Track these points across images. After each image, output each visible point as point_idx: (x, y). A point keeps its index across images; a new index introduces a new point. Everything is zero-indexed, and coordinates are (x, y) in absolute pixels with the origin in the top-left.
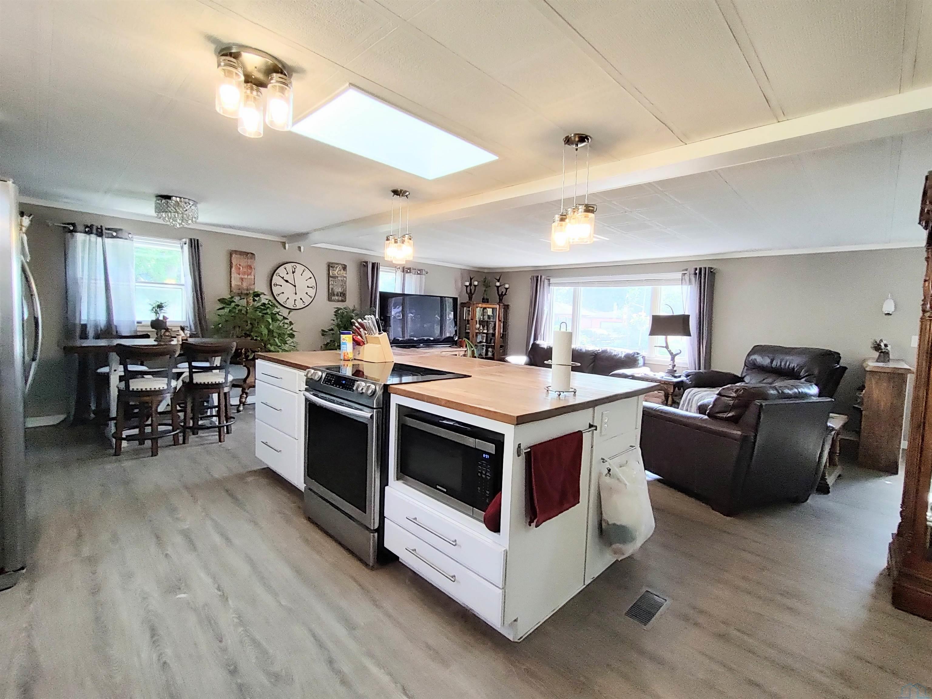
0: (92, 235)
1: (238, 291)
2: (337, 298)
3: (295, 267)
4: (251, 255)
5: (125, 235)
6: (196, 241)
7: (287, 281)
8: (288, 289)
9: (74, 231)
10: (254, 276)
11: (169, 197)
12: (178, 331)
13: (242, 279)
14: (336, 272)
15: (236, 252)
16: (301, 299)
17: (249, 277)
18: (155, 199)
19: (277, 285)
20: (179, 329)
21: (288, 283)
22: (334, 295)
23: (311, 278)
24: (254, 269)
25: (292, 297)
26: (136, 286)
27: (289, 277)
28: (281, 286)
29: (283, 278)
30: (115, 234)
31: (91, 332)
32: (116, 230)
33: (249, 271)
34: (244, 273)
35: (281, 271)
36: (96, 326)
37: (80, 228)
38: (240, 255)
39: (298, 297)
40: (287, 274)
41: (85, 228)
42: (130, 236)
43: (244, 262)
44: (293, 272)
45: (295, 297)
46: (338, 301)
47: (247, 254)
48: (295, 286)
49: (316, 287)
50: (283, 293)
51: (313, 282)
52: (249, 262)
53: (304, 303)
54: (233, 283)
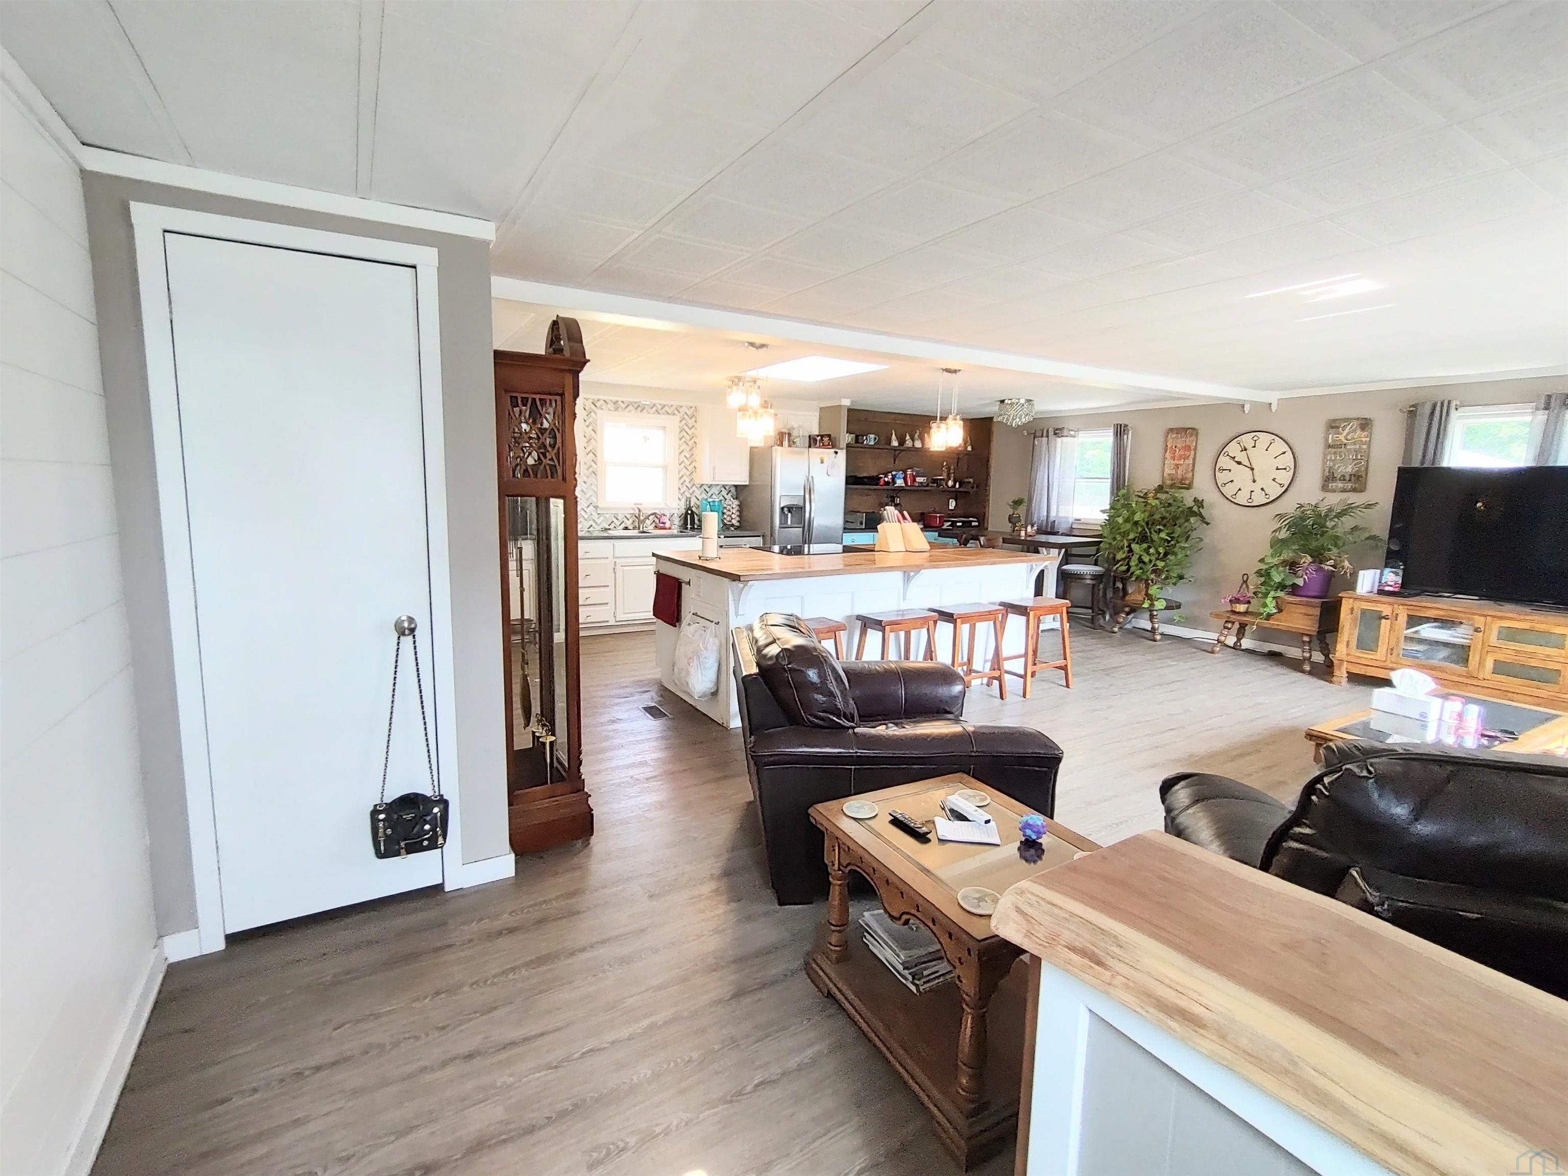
0: (1043, 437)
1: (1170, 481)
2: (1340, 485)
3: (1256, 438)
4: (1192, 430)
7: (1239, 463)
8: (1241, 475)
9: (1036, 437)
10: (1194, 460)
11: (1003, 401)
13: (1177, 466)
14: (1342, 437)
15: (1171, 430)
16: (1262, 489)
17: (1187, 462)
19: (1223, 470)
21: (1241, 466)
22: (1334, 479)
23: (1284, 453)
24: (1195, 450)
25: (1248, 486)
27: (1241, 457)
28: (1230, 471)
29: (1234, 458)
30: (1061, 433)
32: (1061, 429)
33: (1187, 453)
34: (1180, 457)
35: (1232, 449)
38: (1177, 433)
39: (1257, 487)
40: (1241, 451)
41: (1041, 432)
43: (1181, 442)
44: (1253, 448)
45: (1252, 486)
46: (1344, 491)
47: (1187, 430)
48: (1252, 469)
49: (1295, 467)
50: (1232, 481)
51: (1288, 459)
52: (1190, 441)
53: (1267, 496)
54: (1167, 471)
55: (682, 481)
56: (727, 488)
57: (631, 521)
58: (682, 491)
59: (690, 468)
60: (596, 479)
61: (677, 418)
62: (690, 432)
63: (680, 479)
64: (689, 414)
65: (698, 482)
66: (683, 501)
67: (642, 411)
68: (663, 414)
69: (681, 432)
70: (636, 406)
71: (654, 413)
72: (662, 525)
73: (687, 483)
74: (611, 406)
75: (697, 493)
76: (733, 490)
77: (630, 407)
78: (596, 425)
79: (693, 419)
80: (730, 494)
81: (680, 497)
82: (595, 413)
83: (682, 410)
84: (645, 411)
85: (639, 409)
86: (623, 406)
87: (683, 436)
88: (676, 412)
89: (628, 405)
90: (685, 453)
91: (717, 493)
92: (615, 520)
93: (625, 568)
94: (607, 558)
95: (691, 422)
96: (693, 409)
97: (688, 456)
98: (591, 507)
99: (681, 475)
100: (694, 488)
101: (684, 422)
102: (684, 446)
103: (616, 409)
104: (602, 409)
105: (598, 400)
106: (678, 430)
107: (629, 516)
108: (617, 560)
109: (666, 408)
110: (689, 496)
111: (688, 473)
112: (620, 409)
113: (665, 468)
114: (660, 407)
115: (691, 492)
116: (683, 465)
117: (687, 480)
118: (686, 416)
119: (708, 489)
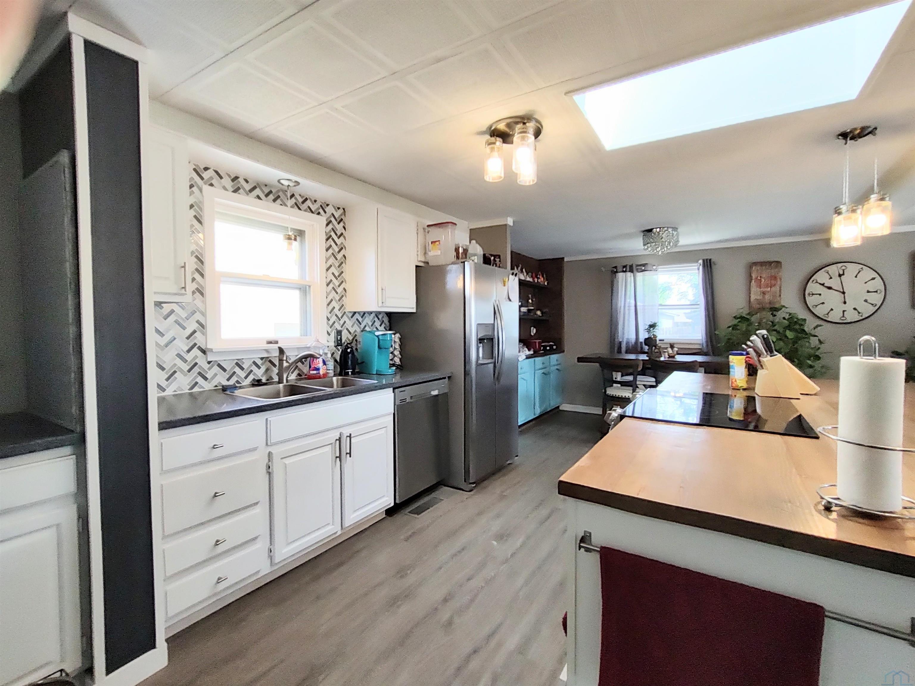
0: (627, 273)
1: (758, 306)
3: (844, 268)
4: (776, 263)
5: (649, 267)
6: (708, 261)
7: (830, 288)
8: (831, 298)
9: (617, 272)
10: (780, 287)
11: (650, 231)
12: (667, 348)
13: (764, 293)
15: (755, 264)
16: (855, 309)
17: (773, 289)
18: (642, 234)
19: (813, 294)
20: (669, 346)
21: (831, 291)
23: (873, 279)
24: (781, 279)
25: (839, 307)
26: (659, 309)
27: (835, 283)
28: (820, 294)
29: (823, 285)
30: (643, 268)
31: (624, 349)
32: (644, 265)
33: (773, 282)
34: (767, 286)
35: (821, 277)
36: (627, 343)
37: (620, 269)
38: (761, 266)
39: (849, 308)
40: (831, 278)
41: (623, 268)
42: (654, 267)
43: (766, 273)
44: (840, 276)
45: (844, 307)
47: (770, 263)
48: (844, 293)
49: (885, 290)
50: (823, 303)
51: (878, 284)
52: (773, 272)
53: (861, 314)
54: (753, 297)
55: (330, 307)
56: (380, 317)
57: (263, 369)
58: (331, 322)
59: (340, 290)
60: (204, 302)
61: (323, 219)
62: (338, 241)
63: (328, 305)
64: (337, 217)
65: (350, 308)
66: (333, 335)
67: (274, 201)
68: (305, 211)
69: (327, 240)
70: (267, 191)
71: (292, 207)
72: (315, 372)
73: (336, 311)
74: (227, 182)
75: (349, 323)
76: (386, 320)
77: (257, 192)
78: (201, 209)
79: (342, 224)
80: (383, 325)
81: (329, 331)
82: (201, 190)
83: (330, 210)
84: (279, 201)
85: (271, 197)
86: (248, 187)
87: (331, 246)
88: (321, 211)
89: (254, 188)
90: (333, 270)
91: (370, 324)
92: (237, 370)
93: (287, 461)
94: (255, 449)
95: (339, 228)
96: (341, 211)
97: (337, 274)
98: (195, 351)
99: (329, 300)
100: (345, 318)
101: (330, 226)
102: (332, 260)
103: (236, 191)
104: (211, 185)
105: (206, 169)
106: (325, 237)
107: (259, 362)
108: (274, 450)
109: (308, 203)
110: (339, 328)
111: (338, 298)
112: (241, 191)
113: (304, 290)
114: (301, 200)
115: (342, 322)
116: (331, 285)
117: (337, 308)
118: (333, 219)
119: (360, 319)
